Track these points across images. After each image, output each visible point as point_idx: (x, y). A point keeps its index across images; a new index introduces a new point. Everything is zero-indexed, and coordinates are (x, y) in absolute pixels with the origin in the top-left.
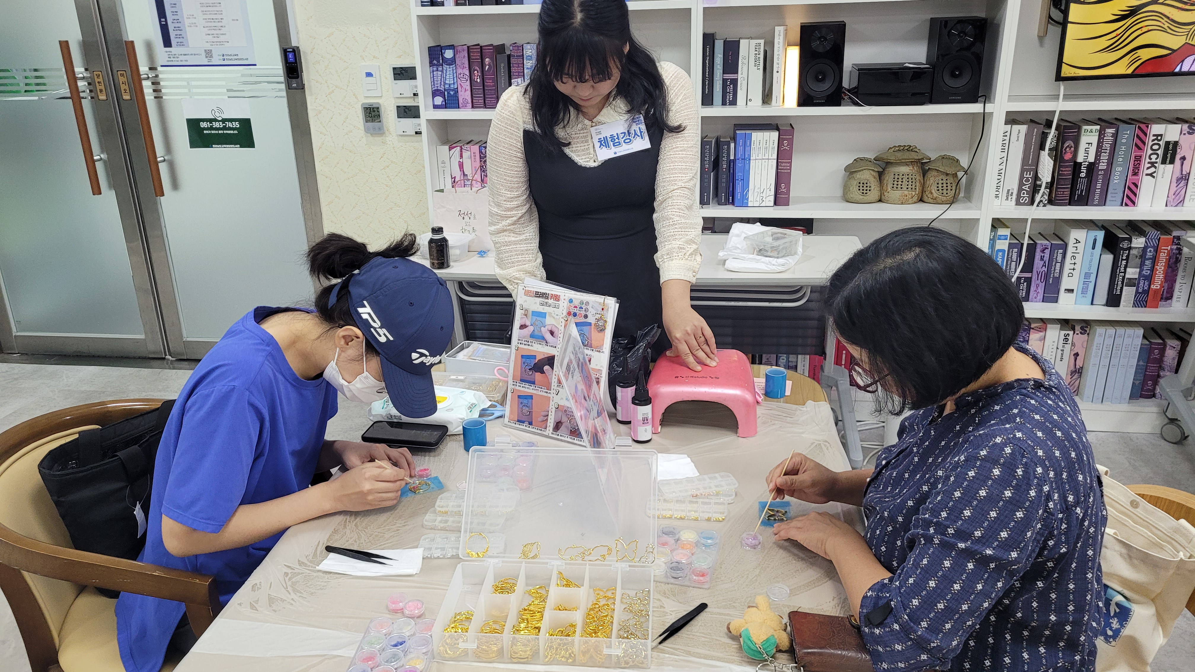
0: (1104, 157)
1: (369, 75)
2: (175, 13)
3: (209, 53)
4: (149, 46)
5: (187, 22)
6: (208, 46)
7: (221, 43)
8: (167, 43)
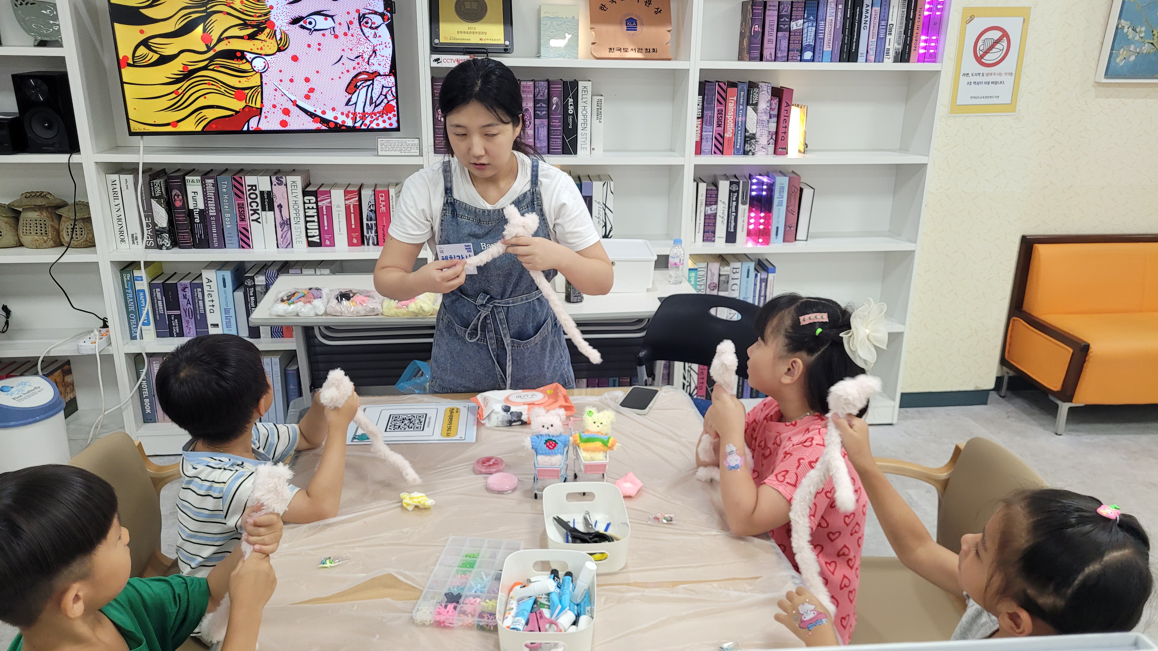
0: (212, 205)
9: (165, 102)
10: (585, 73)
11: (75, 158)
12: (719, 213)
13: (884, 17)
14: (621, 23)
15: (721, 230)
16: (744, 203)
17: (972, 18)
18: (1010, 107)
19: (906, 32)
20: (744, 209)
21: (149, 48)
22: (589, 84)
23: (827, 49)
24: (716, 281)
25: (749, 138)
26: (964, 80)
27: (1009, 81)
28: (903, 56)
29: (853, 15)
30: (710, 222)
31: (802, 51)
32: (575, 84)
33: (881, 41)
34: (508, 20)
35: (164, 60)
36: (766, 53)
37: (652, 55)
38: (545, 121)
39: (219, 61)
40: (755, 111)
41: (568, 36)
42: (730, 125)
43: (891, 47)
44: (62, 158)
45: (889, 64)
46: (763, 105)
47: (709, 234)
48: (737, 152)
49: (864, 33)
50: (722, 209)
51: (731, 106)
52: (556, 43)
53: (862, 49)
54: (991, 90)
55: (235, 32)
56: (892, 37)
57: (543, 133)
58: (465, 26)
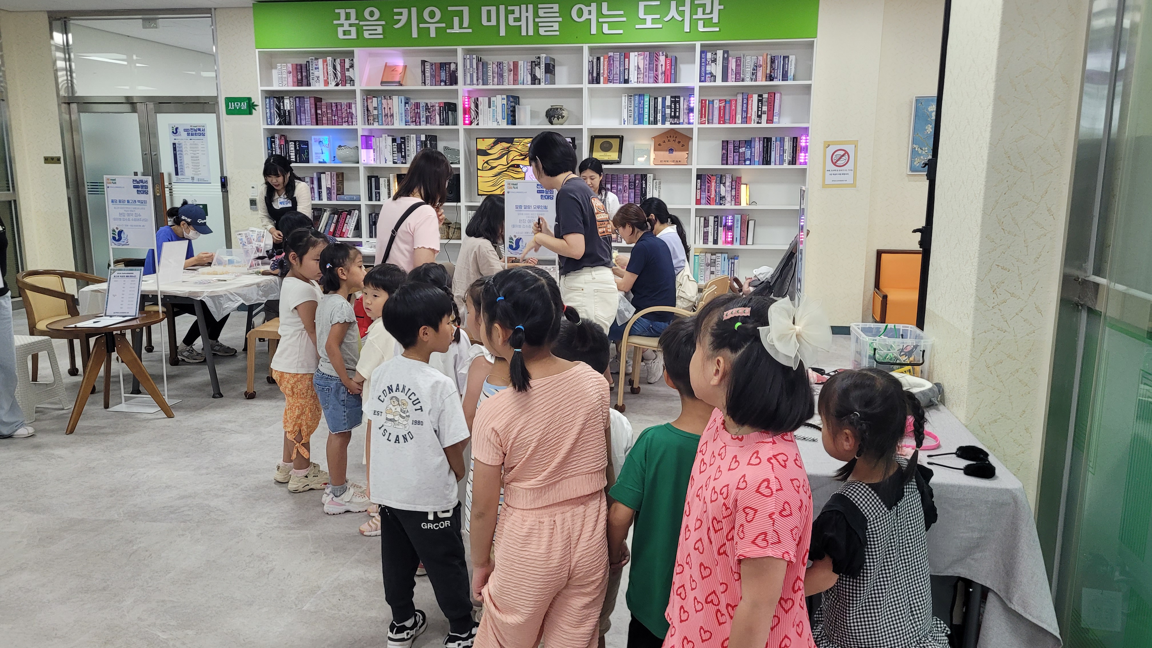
1: (253, 187)
2: (181, 163)
3: (193, 178)
4: (170, 175)
5: (185, 166)
6: (193, 176)
7: (198, 174)
8: (177, 174)
9: (491, 184)
10: (650, 170)
11: (459, 204)
12: (710, 231)
13: (782, 146)
14: (667, 151)
15: (711, 238)
16: (721, 227)
17: (829, 146)
18: (854, 185)
19: (793, 152)
20: (721, 229)
21: (488, 164)
22: (652, 175)
23: (757, 160)
24: (709, 262)
25: (722, 198)
26: (828, 173)
27: (851, 173)
28: (793, 161)
29: (767, 146)
30: (706, 234)
31: (745, 161)
32: (646, 176)
33: (782, 156)
34: (620, 151)
35: (492, 168)
36: (729, 162)
37: (679, 163)
38: (633, 190)
39: (511, 168)
40: (724, 186)
41: (646, 156)
42: (713, 192)
43: (786, 159)
44: (454, 204)
45: (786, 166)
46: (728, 184)
47: (705, 241)
48: (717, 204)
49: (773, 153)
50: (710, 229)
51: (713, 184)
52: (640, 159)
53: (773, 159)
54: (842, 177)
55: (518, 158)
56: (786, 154)
57: (632, 195)
58: (603, 153)
